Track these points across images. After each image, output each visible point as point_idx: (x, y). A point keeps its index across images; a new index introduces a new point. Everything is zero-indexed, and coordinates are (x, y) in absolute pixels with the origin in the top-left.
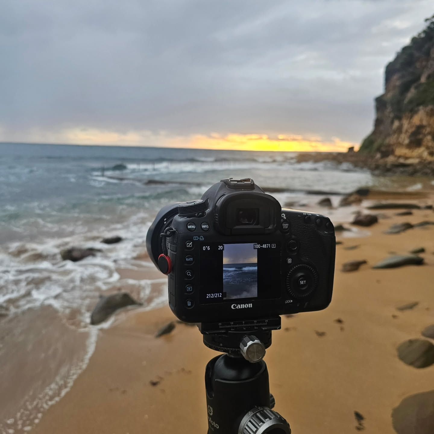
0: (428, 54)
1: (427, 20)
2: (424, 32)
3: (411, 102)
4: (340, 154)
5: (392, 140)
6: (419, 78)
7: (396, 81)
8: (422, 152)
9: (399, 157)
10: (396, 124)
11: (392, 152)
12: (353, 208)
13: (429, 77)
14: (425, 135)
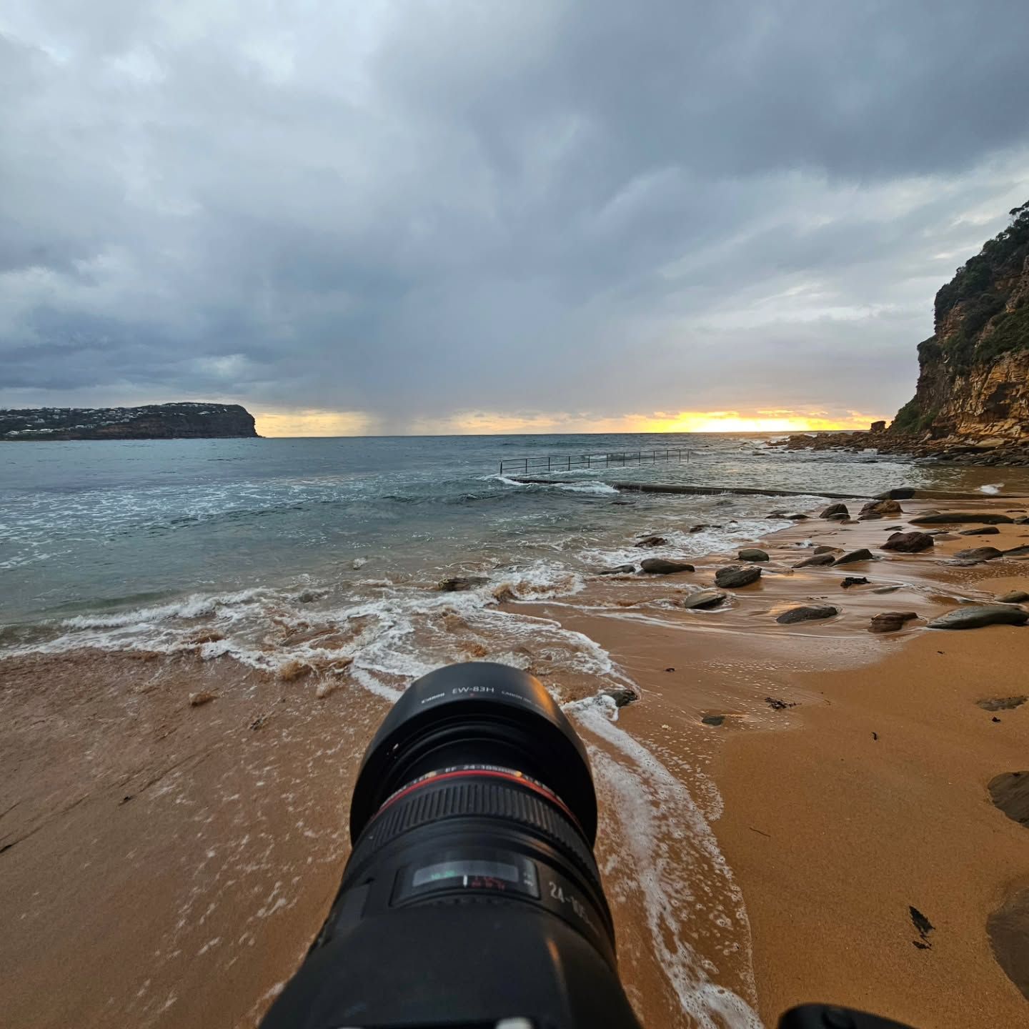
0: (1018, 266)
1: (1013, 212)
2: (1009, 230)
3: (986, 346)
4: (858, 434)
5: (952, 409)
6: (1003, 306)
7: (958, 314)
8: (1011, 427)
9: (967, 436)
10: (959, 382)
11: (954, 429)
12: (886, 522)
13: (1020, 303)
14: (1014, 400)
